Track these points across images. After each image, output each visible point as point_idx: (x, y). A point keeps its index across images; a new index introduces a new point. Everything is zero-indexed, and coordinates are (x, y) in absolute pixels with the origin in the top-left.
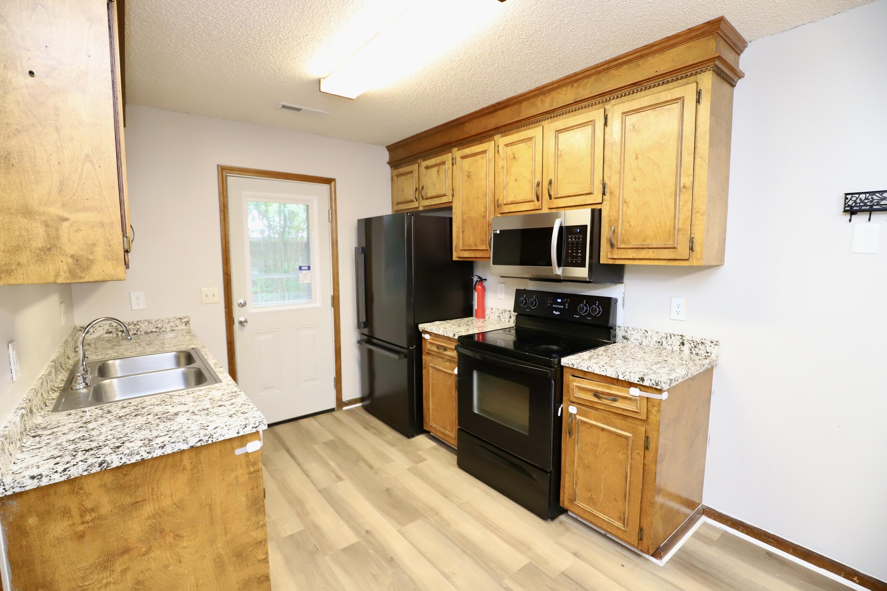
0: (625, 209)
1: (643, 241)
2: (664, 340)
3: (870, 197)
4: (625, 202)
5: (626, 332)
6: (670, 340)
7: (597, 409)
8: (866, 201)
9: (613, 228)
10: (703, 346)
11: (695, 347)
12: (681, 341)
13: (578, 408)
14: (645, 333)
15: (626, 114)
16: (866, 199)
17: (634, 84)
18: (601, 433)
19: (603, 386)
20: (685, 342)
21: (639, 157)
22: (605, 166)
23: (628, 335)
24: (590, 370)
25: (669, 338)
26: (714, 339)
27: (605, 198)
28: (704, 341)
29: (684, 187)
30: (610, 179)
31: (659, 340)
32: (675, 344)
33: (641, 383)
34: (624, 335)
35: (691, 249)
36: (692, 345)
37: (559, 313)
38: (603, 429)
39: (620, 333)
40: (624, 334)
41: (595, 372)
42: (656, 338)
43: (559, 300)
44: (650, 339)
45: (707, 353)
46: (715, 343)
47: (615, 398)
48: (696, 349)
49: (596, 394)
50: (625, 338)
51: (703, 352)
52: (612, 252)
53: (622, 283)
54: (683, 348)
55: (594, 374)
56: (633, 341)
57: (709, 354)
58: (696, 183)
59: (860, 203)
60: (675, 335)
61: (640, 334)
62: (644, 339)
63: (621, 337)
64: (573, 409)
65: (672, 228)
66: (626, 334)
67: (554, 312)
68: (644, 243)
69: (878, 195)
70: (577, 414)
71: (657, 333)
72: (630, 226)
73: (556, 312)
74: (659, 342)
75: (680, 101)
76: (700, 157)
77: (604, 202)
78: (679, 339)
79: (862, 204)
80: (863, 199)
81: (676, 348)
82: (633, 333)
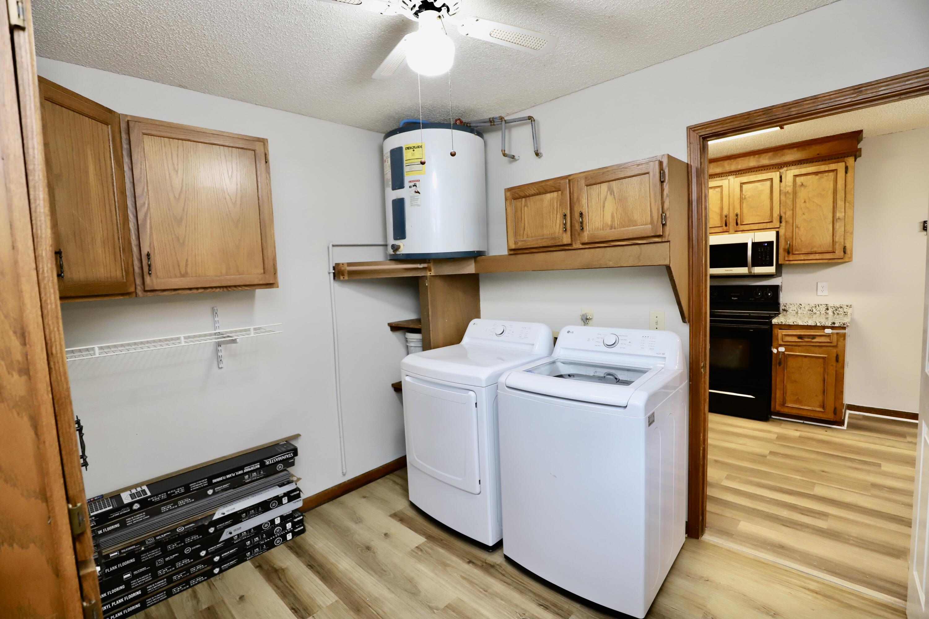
0: (797, 231)
1: (811, 249)
2: (813, 309)
4: (797, 227)
5: (785, 306)
6: (819, 308)
7: (799, 346)
9: (789, 242)
10: (842, 309)
11: (836, 310)
12: (826, 308)
13: (785, 348)
14: (801, 306)
15: (796, 176)
18: (804, 359)
19: (804, 332)
20: (829, 308)
21: (807, 201)
22: (781, 205)
23: (787, 308)
24: (795, 324)
25: (817, 307)
26: (849, 304)
27: (781, 224)
28: (842, 306)
29: (839, 218)
30: (785, 213)
31: (810, 309)
32: (822, 310)
33: (833, 325)
35: (845, 252)
36: (834, 309)
37: (737, 298)
38: (806, 356)
39: (780, 308)
40: (783, 308)
42: (807, 308)
44: (803, 309)
45: (845, 312)
46: (849, 306)
47: (814, 337)
48: (837, 311)
49: (800, 337)
50: (784, 310)
51: (841, 312)
52: (788, 257)
53: (781, 276)
54: (828, 312)
55: (798, 325)
58: (846, 217)
60: (821, 305)
61: (796, 307)
62: (799, 310)
64: (782, 349)
65: (832, 241)
66: (785, 308)
68: (812, 250)
70: (785, 351)
71: (809, 304)
72: (801, 241)
73: (734, 297)
75: (835, 172)
76: (848, 202)
77: (781, 227)
78: (825, 306)
81: (823, 312)
82: (791, 306)
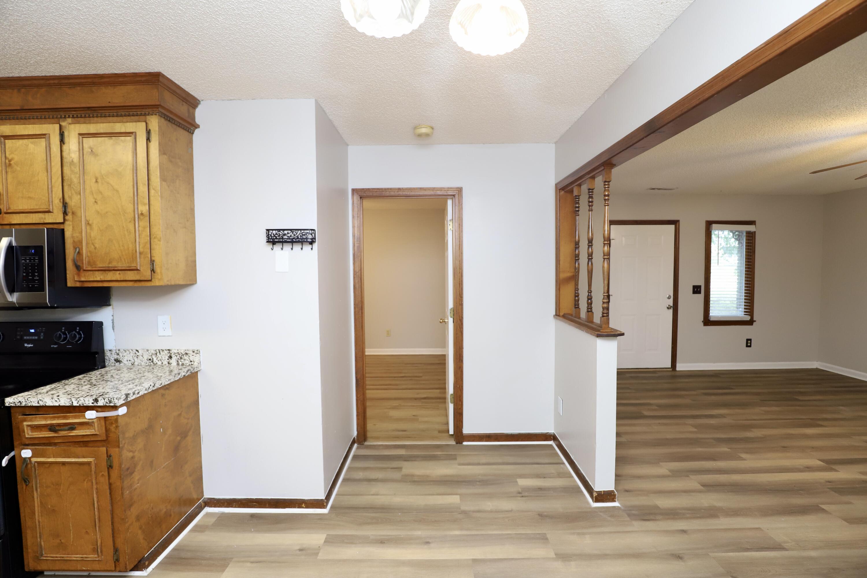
0: (88, 231)
1: (109, 263)
2: (154, 357)
3: (278, 233)
4: (88, 224)
5: (118, 354)
6: (160, 356)
7: (55, 444)
8: (276, 236)
9: (78, 250)
10: (187, 356)
11: (181, 358)
12: (169, 355)
13: (32, 451)
14: (137, 352)
15: (82, 135)
16: (276, 234)
17: (89, 108)
18: (63, 469)
19: (58, 418)
20: (173, 356)
21: (99, 180)
22: (65, 184)
23: (120, 358)
24: (41, 404)
25: (158, 354)
26: (195, 348)
27: (67, 218)
28: (187, 352)
29: (142, 214)
30: (70, 198)
31: (150, 358)
32: (164, 359)
33: (95, 404)
34: (116, 358)
35: (153, 270)
36: (178, 357)
37: (32, 345)
38: (64, 463)
39: (110, 357)
41: (47, 405)
42: (146, 357)
43: (32, 331)
44: (142, 357)
45: (191, 361)
46: (196, 352)
47: (72, 427)
48: (182, 360)
49: (52, 428)
50: (117, 361)
51: (187, 362)
52: (79, 275)
53: (110, 305)
54: (171, 361)
55: (46, 407)
56: (126, 362)
57: (192, 363)
58: (152, 212)
59: (273, 237)
60: (163, 351)
61: (132, 354)
62: (135, 358)
63: (113, 361)
64: (26, 453)
65: (134, 251)
66: (118, 356)
67: (26, 345)
68: (110, 265)
69: (281, 231)
70: (32, 457)
71: (148, 350)
72: (95, 248)
73: (28, 344)
74: (150, 360)
75: (133, 136)
76: (154, 189)
77: (67, 223)
78: (167, 353)
79: (274, 238)
80: (275, 234)
81: (165, 362)
82: (125, 354)
